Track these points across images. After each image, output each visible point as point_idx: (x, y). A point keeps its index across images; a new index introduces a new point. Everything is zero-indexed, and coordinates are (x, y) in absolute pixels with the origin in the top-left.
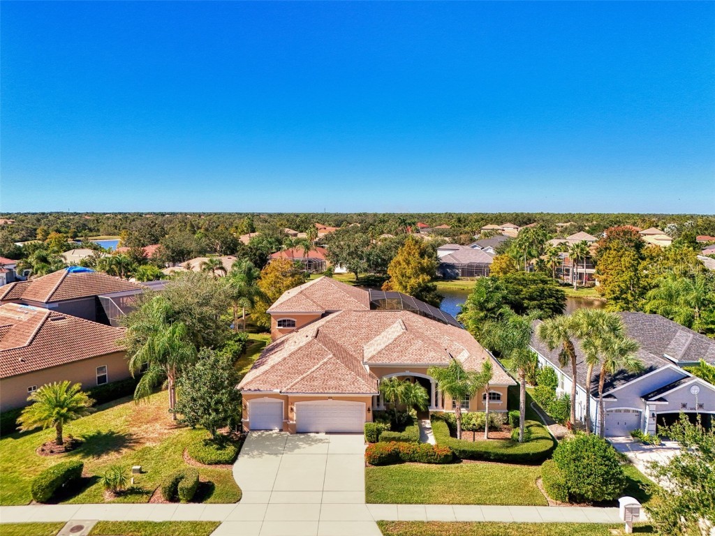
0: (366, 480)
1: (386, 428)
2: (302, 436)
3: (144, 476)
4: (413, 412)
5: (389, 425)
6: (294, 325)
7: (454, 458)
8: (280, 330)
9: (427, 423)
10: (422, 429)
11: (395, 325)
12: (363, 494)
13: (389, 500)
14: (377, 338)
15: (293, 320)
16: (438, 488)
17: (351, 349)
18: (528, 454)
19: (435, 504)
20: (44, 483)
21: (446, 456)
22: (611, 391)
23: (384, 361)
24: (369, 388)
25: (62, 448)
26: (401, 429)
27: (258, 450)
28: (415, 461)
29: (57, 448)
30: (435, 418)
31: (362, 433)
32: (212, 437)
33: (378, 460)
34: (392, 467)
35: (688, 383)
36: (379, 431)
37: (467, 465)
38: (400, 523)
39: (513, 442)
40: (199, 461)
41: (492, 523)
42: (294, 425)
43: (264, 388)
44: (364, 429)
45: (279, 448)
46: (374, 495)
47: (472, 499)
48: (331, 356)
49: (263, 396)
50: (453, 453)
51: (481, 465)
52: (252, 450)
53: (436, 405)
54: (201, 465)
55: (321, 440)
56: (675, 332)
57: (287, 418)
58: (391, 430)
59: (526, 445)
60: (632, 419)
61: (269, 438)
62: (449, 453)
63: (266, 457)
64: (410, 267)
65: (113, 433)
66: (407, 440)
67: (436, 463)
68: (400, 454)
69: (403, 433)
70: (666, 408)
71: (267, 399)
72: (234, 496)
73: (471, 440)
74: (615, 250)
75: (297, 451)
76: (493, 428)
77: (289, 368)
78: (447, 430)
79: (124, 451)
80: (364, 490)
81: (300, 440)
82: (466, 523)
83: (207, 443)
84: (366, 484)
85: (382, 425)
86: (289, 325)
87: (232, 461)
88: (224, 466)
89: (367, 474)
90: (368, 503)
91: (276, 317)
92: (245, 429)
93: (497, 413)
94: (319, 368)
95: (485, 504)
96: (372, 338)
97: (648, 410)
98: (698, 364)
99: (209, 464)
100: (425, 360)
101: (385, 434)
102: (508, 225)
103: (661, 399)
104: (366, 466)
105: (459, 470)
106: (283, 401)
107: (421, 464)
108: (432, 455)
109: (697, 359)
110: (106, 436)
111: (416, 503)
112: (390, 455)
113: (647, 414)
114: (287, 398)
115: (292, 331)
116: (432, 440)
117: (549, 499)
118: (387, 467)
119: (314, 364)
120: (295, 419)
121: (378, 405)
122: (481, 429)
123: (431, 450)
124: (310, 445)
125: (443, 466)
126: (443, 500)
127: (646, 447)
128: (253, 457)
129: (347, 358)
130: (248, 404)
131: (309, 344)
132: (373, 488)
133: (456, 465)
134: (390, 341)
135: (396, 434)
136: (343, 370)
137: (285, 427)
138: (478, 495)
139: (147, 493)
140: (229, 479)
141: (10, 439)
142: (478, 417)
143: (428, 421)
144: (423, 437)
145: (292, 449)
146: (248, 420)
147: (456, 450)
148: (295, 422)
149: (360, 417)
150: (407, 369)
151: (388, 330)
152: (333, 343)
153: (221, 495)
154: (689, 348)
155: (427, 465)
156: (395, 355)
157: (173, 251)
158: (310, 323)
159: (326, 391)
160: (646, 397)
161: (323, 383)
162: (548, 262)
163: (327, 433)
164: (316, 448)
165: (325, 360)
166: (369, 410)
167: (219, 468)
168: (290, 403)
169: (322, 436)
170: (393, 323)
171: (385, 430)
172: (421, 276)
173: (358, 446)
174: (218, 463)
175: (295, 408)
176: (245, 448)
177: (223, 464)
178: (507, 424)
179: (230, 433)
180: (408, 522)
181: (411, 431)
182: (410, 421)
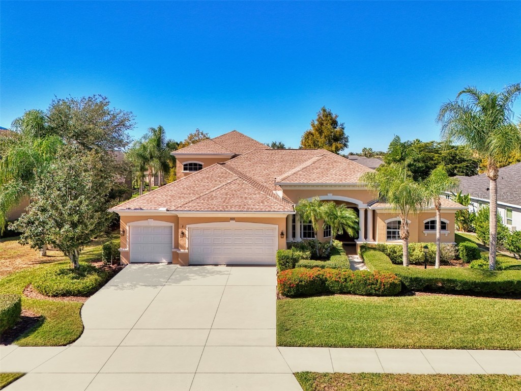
0: (277, 314)
1: (305, 256)
4: (338, 244)
5: (308, 253)
6: (200, 169)
8: (186, 174)
10: (351, 263)
11: (312, 159)
12: (274, 332)
13: (314, 342)
14: (292, 170)
15: (201, 163)
19: (392, 347)
21: (393, 285)
26: (324, 258)
28: (349, 293)
30: (366, 249)
31: (273, 265)
33: (296, 290)
36: (295, 260)
37: (423, 297)
38: (338, 376)
40: (41, 292)
42: (186, 255)
43: (148, 207)
44: (276, 261)
45: (160, 279)
46: (290, 333)
47: (450, 340)
48: (236, 178)
49: (146, 218)
50: (402, 282)
53: (366, 237)
54: (43, 297)
55: (219, 272)
57: (177, 246)
58: (311, 259)
62: (396, 281)
63: (140, 288)
64: (323, 136)
67: (378, 295)
68: (327, 283)
69: (328, 262)
71: (152, 223)
75: (184, 283)
77: (184, 189)
78: (386, 258)
80: (275, 327)
82: (455, 377)
84: (278, 320)
85: (299, 253)
86: (196, 169)
87: (89, 293)
88: (74, 298)
89: (280, 307)
90: (281, 345)
91: (181, 160)
92: (124, 261)
94: (221, 188)
99: (54, 296)
101: (303, 262)
104: (278, 298)
106: (173, 225)
107: (357, 297)
108: (373, 284)
111: (360, 346)
112: (312, 282)
114: (176, 220)
118: (308, 299)
120: (187, 246)
121: (294, 236)
123: (371, 277)
124: (204, 276)
125: (390, 298)
126: (403, 342)
130: (127, 228)
133: (409, 298)
134: (308, 165)
135: (318, 263)
137: (174, 258)
138: (458, 335)
143: (357, 256)
145: (177, 281)
146: (127, 249)
147: (406, 278)
148: (187, 251)
149: (270, 244)
150: (330, 191)
151: (304, 163)
153: (47, 333)
155: (366, 298)
156: (314, 176)
159: (226, 210)
161: (224, 202)
163: (228, 265)
164: (211, 279)
166: (282, 234)
168: (180, 226)
169: (221, 268)
171: (303, 258)
172: (334, 144)
173: (270, 277)
174: (67, 294)
175: (187, 233)
177: (74, 295)
178: (457, 258)
179: (104, 265)
180: (352, 376)
181: (338, 260)
182: (335, 252)
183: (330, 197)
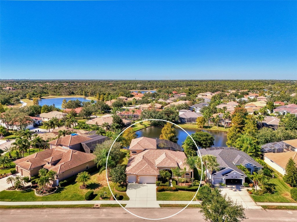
2: (141, 184)
3: (107, 194)
4: (168, 178)
5: (162, 182)
6: (136, 153)
7: (177, 190)
8: (132, 154)
9: (171, 181)
10: (170, 183)
11: (163, 154)
12: (156, 198)
13: (161, 200)
14: (159, 158)
15: (136, 151)
16: (172, 197)
17: (152, 161)
18: (194, 189)
20: (88, 196)
21: (175, 190)
22: (215, 174)
23: (160, 166)
24: (157, 173)
25: (85, 187)
26: (165, 183)
27: (131, 188)
28: (168, 191)
29: (84, 187)
30: (173, 180)
31: (155, 184)
32: (120, 185)
33: (159, 191)
34: (162, 192)
35: (232, 172)
36: (159, 183)
37: (180, 191)
38: (164, 205)
39: (191, 186)
41: (183, 205)
42: (139, 182)
43: (132, 173)
45: (136, 187)
46: (158, 199)
48: (147, 164)
50: (177, 189)
51: (183, 191)
52: (129, 188)
53: (173, 176)
54: (119, 192)
55: (145, 186)
56: (237, 155)
57: (137, 180)
59: (193, 187)
60: (220, 180)
61: (133, 185)
63: (133, 189)
64: (168, 131)
65: (95, 183)
66: (166, 186)
67: (172, 191)
68: (164, 189)
69: (165, 184)
70: (228, 178)
71: (132, 176)
72: (128, 199)
73: (181, 186)
74: (237, 116)
75: (140, 188)
76: (187, 182)
77: (137, 167)
78: (175, 183)
79: (100, 188)
81: (141, 185)
82: (177, 205)
83: (119, 186)
85: (160, 182)
86: (135, 153)
87: (125, 191)
89: (157, 194)
91: (131, 151)
92: (127, 182)
93: (188, 178)
94: (145, 168)
95: (182, 200)
96: (157, 158)
97: (224, 178)
98: (240, 165)
99: (121, 191)
100: (171, 166)
101: (161, 184)
102: (208, 92)
103: (227, 176)
104: (156, 192)
105: (177, 193)
106: (136, 176)
109: (240, 164)
110: (94, 184)
111: (168, 200)
112: (162, 189)
113: (224, 179)
115: (136, 154)
116: (172, 186)
117: (196, 199)
119: (144, 166)
120: (139, 180)
122: (184, 182)
123: (171, 188)
124: (143, 186)
125: (174, 192)
126: (173, 200)
127: (223, 187)
128: (130, 189)
129: (151, 164)
130: (128, 177)
131: (142, 161)
132: (158, 197)
134: (162, 160)
135: (163, 184)
136: (150, 168)
137: (137, 182)
138: (181, 199)
139: (109, 198)
140: (126, 195)
141: (71, 185)
142: (184, 179)
143: (171, 180)
144: (170, 185)
145: (139, 188)
146: (128, 180)
149: (155, 180)
151: (161, 156)
152: (147, 159)
153: (125, 199)
154: (239, 161)
155: (170, 192)
156: (163, 164)
157: (86, 112)
158: (140, 152)
159: (146, 174)
160: (223, 175)
161: (146, 172)
162: (216, 119)
163: (147, 183)
164: (145, 187)
165: (146, 165)
166: (157, 178)
167: (123, 192)
168: (138, 177)
169: (146, 184)
170: (163, 153)
172: (171, 134)
173: (154, 187)
174: (123, 191)
176: (128, 187)
178: (191, 181)
179: (123, 183)
181: (167, 183)
182: (167, 181)
183: (166, 169)
